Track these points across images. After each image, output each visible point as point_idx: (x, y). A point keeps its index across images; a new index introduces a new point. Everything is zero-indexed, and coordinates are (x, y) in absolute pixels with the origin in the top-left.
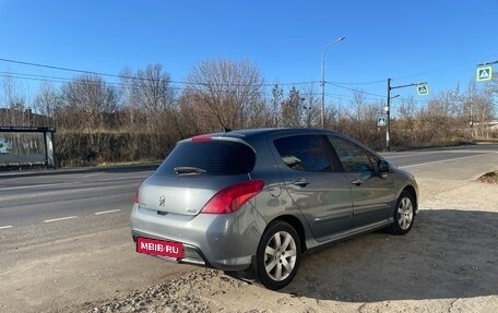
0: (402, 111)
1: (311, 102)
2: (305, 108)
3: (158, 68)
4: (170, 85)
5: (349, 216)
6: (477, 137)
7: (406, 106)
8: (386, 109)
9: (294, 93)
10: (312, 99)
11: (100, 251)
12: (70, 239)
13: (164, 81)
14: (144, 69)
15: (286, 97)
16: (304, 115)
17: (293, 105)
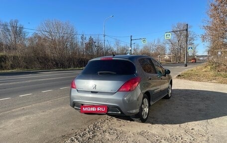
0: (135, 50)
1: (98, 44)
2: (96, 46)
3: (16, 22)
6: (161, 61)
7: (136, 48)
8: (130, 49)
9: (91, 39)
10: (98, 42)
11: (43, 113)
12: (20, 109)
13: (20, 28)
15: (87, 41)
17: (90, 44)
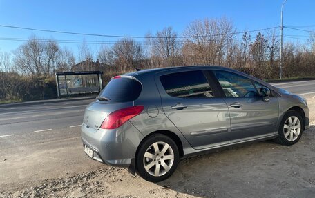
1: (273, 43)
2: (268, 47)
3: (170, 29)
4: (177, 39)
5: (227, 131)
9: (260, 37)
10: (274, 40)
13: (173, 38)
14: (161, 31)
16: (268, 52)
17: (258, 46)
